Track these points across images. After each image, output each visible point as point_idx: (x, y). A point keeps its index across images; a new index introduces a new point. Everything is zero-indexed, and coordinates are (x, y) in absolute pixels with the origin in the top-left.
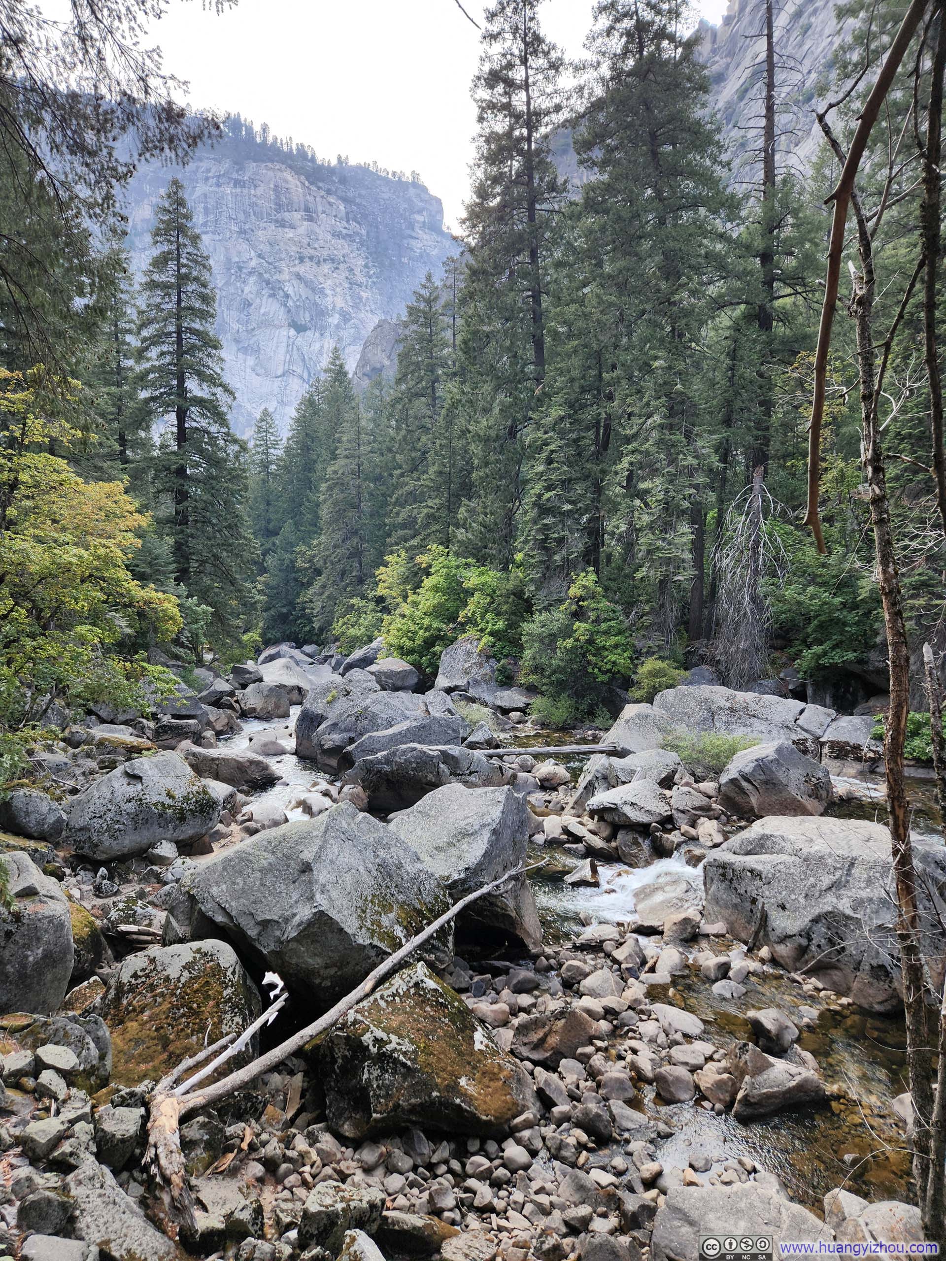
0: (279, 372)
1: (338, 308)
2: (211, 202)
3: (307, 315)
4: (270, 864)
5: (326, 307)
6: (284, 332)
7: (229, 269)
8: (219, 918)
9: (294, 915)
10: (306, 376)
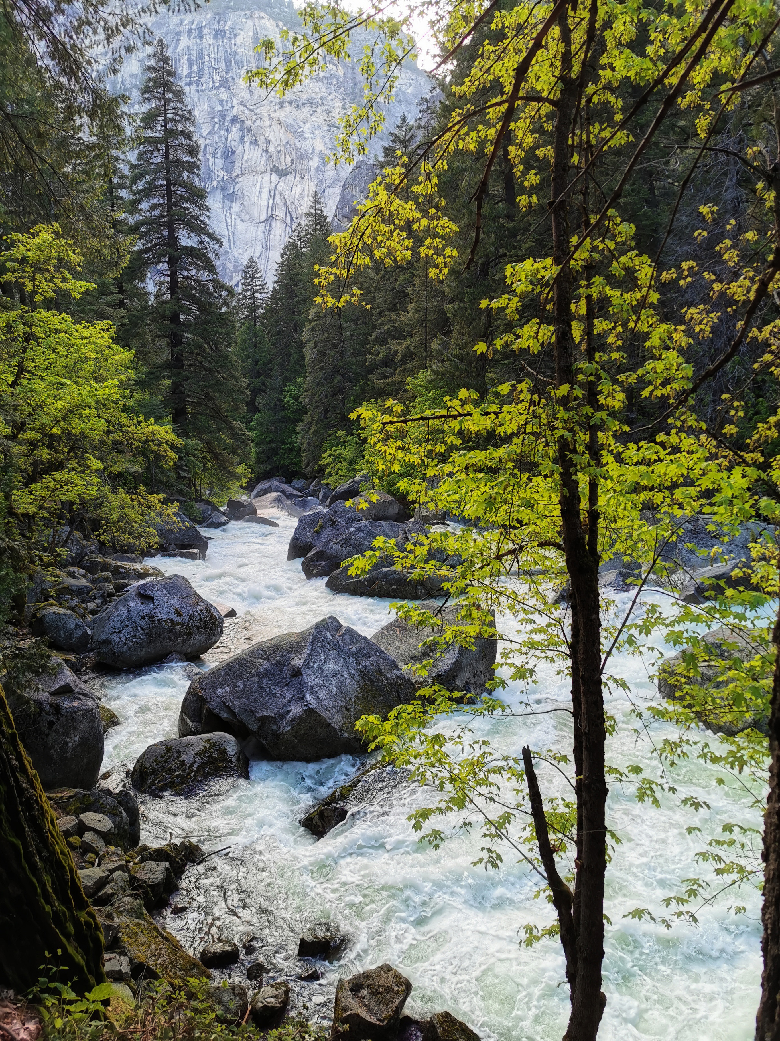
0: (263, 218)
1: (317, 152)
2: (194, 53)
3: (288, 159)
4: (266, 669)
5: (306, 151)
6: (267, 177)
7: (213, 118)
8: (224, 715)
9: (289, 712)
10: (288, 220)
